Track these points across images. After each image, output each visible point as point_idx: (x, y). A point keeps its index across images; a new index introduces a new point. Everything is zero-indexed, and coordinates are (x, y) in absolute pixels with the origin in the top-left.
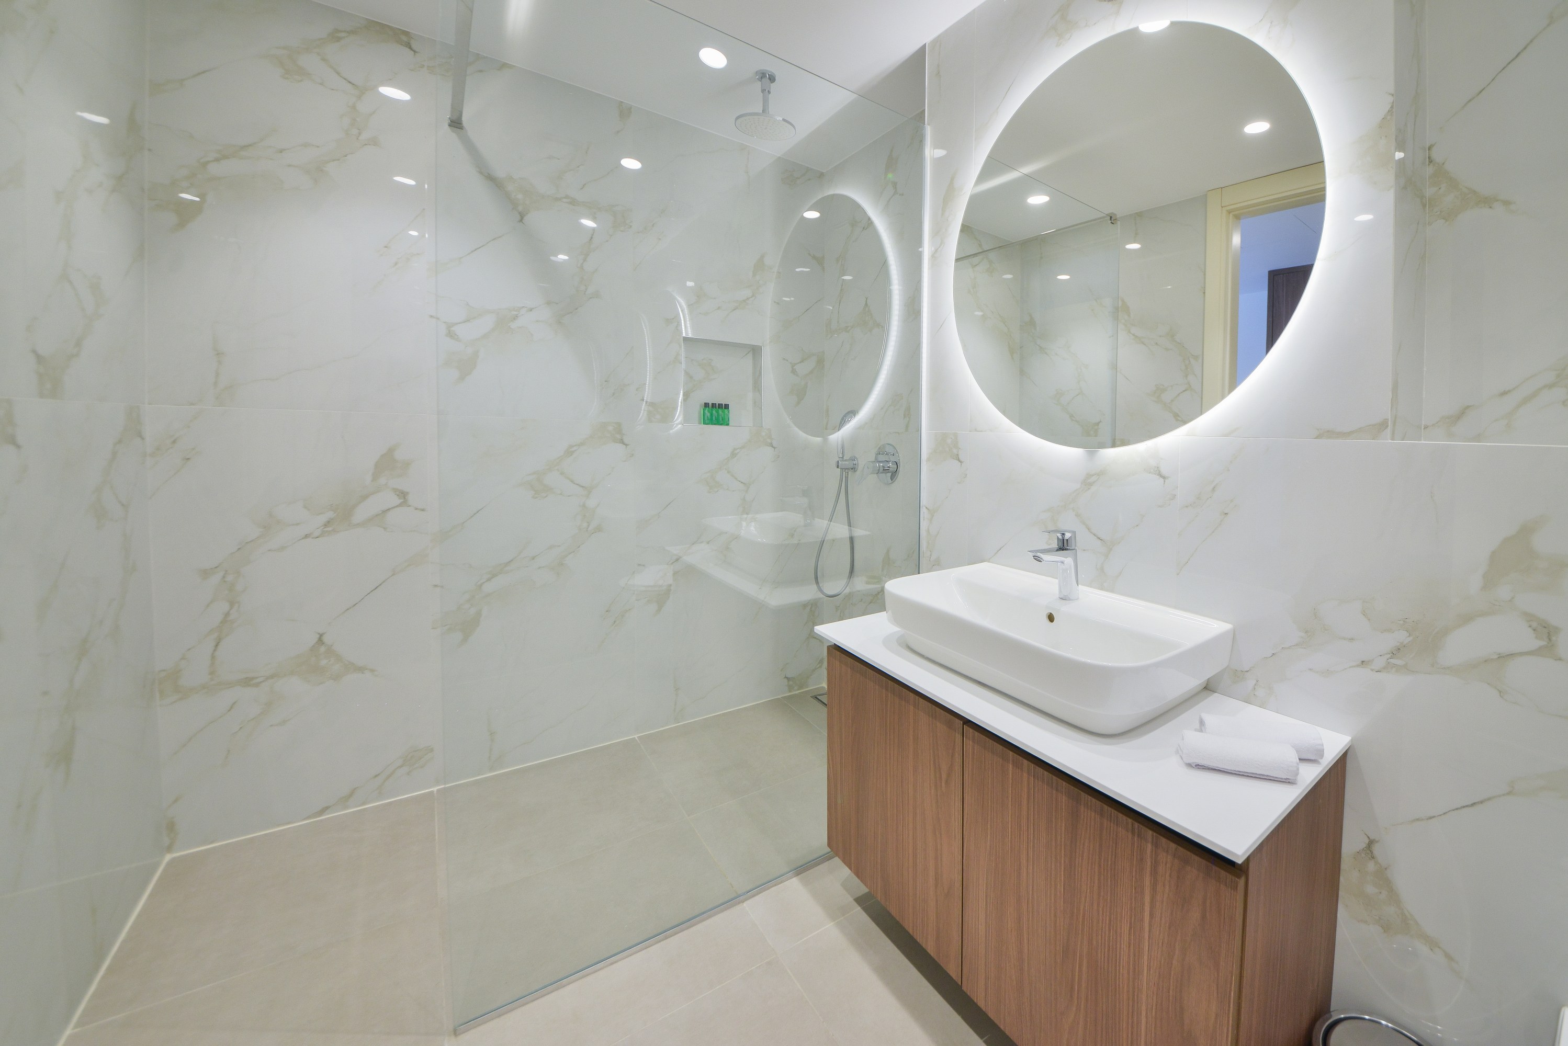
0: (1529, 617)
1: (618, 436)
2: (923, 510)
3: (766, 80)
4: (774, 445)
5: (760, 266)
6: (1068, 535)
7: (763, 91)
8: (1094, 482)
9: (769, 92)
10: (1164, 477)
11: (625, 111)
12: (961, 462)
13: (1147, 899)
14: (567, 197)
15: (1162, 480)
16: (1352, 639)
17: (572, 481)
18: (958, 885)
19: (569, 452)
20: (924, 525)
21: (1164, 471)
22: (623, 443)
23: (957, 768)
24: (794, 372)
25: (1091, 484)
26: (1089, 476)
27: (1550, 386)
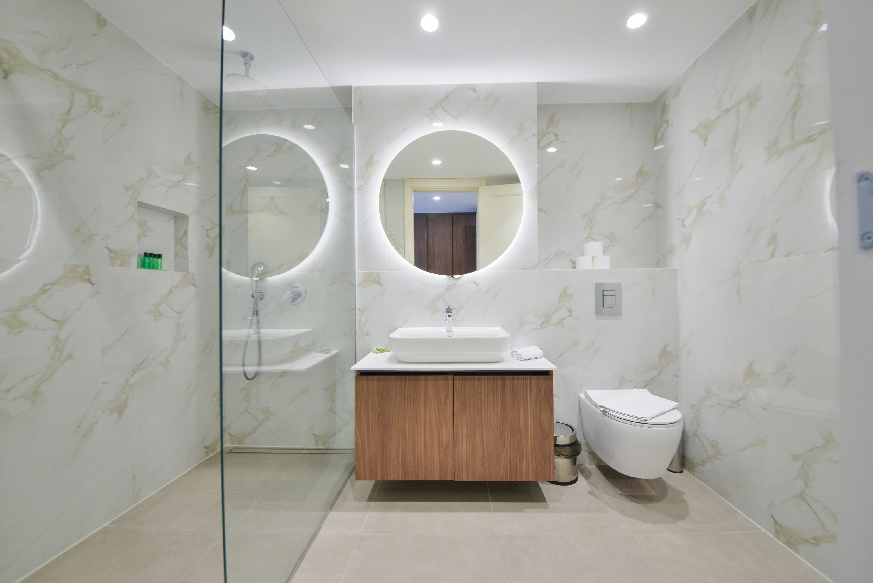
0: (567, 308)
1: (87, 277)
2: (357, 310)
3: (248, 58)
4: (196, 285)
5: (188, 161)
6: (450, 307)
7: (245, 64)
8: (451, 288)
9: (250, 66)
10: (477, 284)
11: (101, 22)
12: (382, 285)
13: (529, 397)
14: (50, 70)
15: (476, 285)
16: (532, 323)
17: (46, 316)
18: (452, 441)
19: (43, 290)
20: (357, 317)
21: (477, 282)
22: (91, 283)
23: (450, 394)
24: (207, 235)
25: (450, 289)
26: (449, 286)
27: (554, 257)
